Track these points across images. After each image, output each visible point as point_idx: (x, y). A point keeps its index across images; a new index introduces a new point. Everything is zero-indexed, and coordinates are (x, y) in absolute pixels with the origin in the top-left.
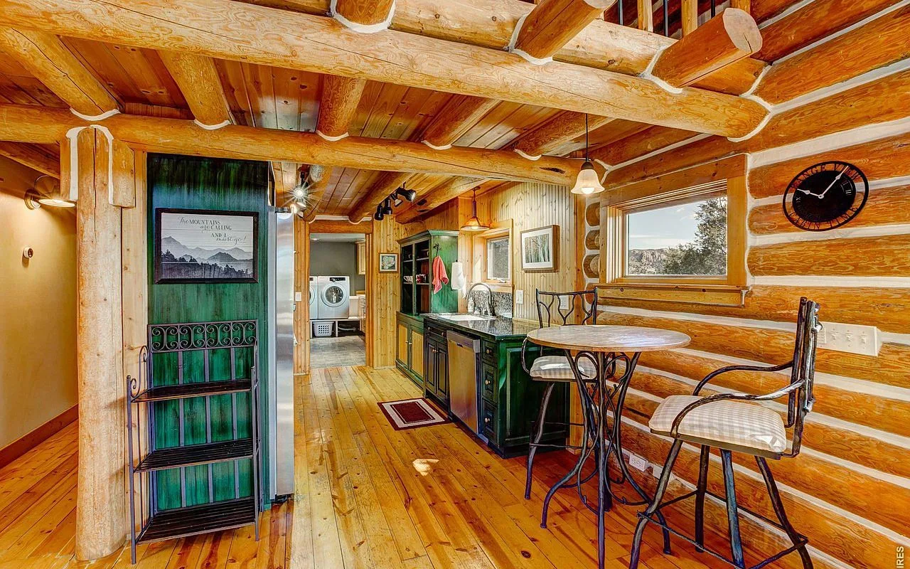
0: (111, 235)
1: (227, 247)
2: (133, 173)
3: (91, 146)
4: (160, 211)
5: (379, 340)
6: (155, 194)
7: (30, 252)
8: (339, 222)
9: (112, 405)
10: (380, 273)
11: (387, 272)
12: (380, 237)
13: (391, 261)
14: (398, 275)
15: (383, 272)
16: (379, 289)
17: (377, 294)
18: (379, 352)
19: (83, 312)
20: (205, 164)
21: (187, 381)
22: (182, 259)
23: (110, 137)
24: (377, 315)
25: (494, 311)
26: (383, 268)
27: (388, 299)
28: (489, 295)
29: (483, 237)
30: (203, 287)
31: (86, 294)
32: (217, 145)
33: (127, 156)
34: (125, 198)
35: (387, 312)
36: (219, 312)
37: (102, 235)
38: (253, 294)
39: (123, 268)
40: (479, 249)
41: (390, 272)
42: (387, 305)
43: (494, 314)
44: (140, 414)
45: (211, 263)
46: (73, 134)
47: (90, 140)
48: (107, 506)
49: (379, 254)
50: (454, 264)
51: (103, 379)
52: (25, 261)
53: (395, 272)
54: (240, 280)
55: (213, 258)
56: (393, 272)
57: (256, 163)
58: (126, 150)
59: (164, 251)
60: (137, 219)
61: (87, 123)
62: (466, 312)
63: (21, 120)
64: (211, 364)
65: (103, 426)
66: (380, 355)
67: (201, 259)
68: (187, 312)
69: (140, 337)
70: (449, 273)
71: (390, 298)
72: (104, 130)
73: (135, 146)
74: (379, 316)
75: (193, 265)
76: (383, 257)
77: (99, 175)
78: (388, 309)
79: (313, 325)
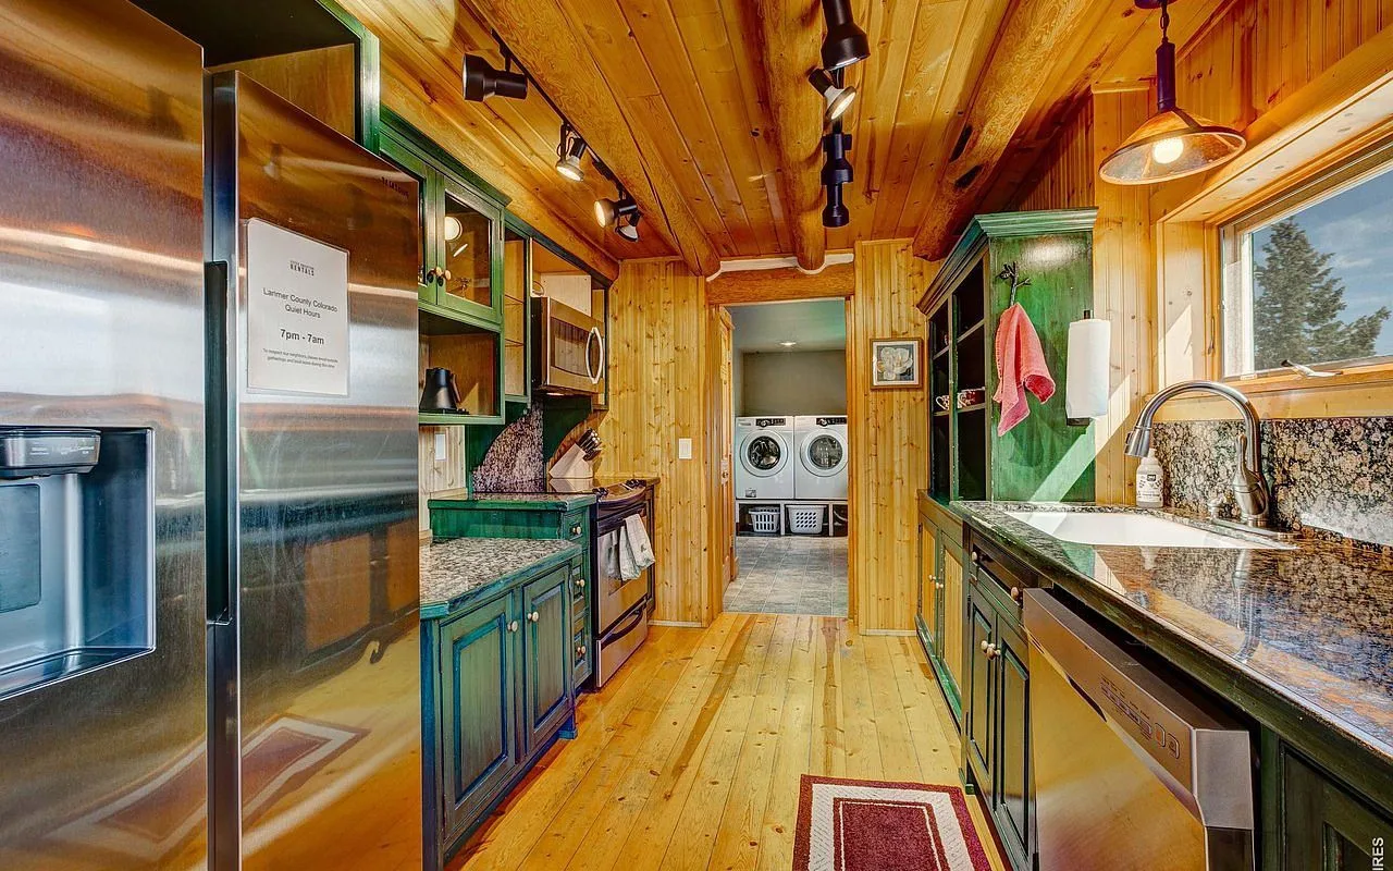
5: (874, 562)
8: (776, 273)
10: (873, 390)
11: (891, 389)
12: (873, 299)
13: (900, 360)
14: (923, 395)
15: (884, 389)
16: (872, 430)
17: (867, 443)
18: (873, 590)
24: (867, 499)
25: (1273, 503)
26: (881, 377)
27: (896, 459)
28: (1249, 434)
29: (1203, 225)
35: (892, 489)
40: (1181, 271)
41: (900, 388)
42: (892, 473)
43: (1272, 519)
49: (872, 341)
50: (1076, 329)
53: (915, 388)
56: (908, 388)
62: (1131, 505)
66: (874, 600)
70: (1057, 357)
71: (901, 455)
74: (872, 500)
76: (880, 348)
78: (897, 483)
79: (787, 510)
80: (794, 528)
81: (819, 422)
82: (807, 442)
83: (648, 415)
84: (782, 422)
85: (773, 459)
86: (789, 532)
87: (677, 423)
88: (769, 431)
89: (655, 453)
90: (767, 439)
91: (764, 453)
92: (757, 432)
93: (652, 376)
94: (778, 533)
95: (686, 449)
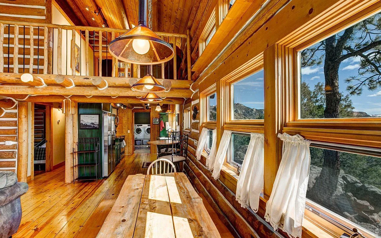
0: (71, 120)
1: (93, 122)
2: (75, 107)
3: (67, 102)
4: (80, 114)
6: (79, 109)
7: (59, 121)
9: (71, 154)
10: (153, 124)
11: (155, 124)
12: (153, 113)
13: (156, 121)
17: (152, 131)
19: (66, 135)
20: (89, 104)
21: (85, 150)
22: (84, 124)
23: (71, 101)
30: (89, 130)
31: (67, 132)
32: (90, 101)
33: (74, 104)
34: (73, 113)
36: (92, 135)
37: (69, 120)
38: (99, 131)
39: (73, 126)
42: (155, 134)
44: (76, 156)
45: (90, 125)
46: (64, 100)
47: (67, 101)
48: (70, 173)
51: (69, 148)
52: (58, 123)
53: (158, 124)
54: (96, 128)
55: (91, 124)
57: (99, 103)
58: (73, 103)
59: (81, 123)
60: (76, 116)
61: (67, 98)
63: (56, 99)
64: (90, 146)
65: (69, 158)
66: (153, 150)
67: (88, 124)
68: (86, 135)
69: (76, 140)
70: (165, 125)
71: (156, 132)
72: (69, 99)
73: (75, 102)
75: (87, 125)
76: (154, 119)
77: (68, 108)
78: (156, 136)
79: (143, 141)
80: (144, 144)
81: (148, 125)
82: (146, 129)
83: (124, 127)
84: (142, 125)
85: (140, 132)
86: (143, 144)
87: (128, 128)
88: (140, 127)
89: (125, 132)
90: (139, 128)
91: (139, 131)
92: (137, 127)
93: (124, 122)
94: (141, 145)
95: (129, 131)
